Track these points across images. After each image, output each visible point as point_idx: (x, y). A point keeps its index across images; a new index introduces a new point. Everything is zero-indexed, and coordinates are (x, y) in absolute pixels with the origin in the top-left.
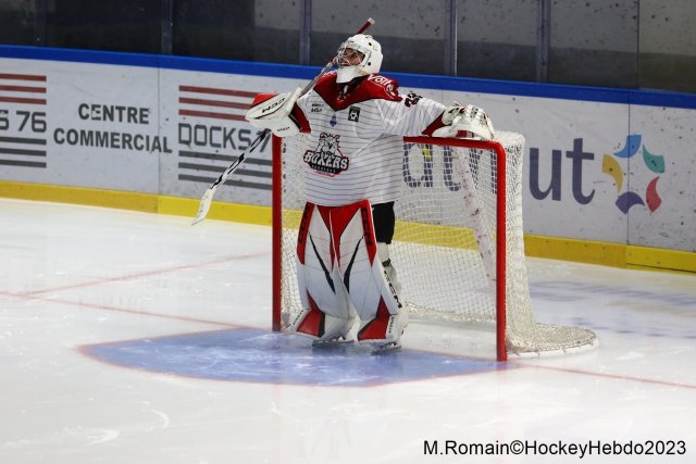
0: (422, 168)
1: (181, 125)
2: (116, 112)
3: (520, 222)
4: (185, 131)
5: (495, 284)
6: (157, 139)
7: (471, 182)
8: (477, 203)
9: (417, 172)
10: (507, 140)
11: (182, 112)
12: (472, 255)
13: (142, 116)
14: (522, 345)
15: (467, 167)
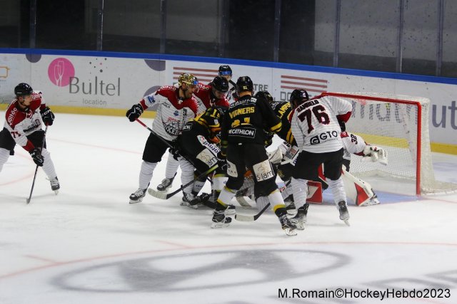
0: (386, 113)
1: (281, 93)
3: (428, 136)
4: (283, 95)
5: (416, 163)
7: (406, 120)
8: (408, 128)
9: (383, 113)
10: (422, 101)
11: (282, 87)
12: (407, 150)
13: (265, 88)
14: (427, 190)
15: (405, 112)
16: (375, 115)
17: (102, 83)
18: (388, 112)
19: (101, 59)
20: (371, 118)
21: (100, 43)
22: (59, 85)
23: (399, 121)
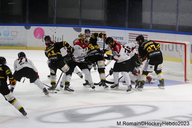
0: (172, 48)
1: (129, 40)
2: (118, 38)
3: (189, 57)
5: (184, 69)
6: (125, 43)
7: (180, 51)
8: (181, 54)
9: (171, 48)
10: (186, 43)
11: (129, 38)
12: (181, 63)
13: (122, 39)
14: (189, 79)
15: (180, 47)
16: (167, 49)
17: (56, 38)
18: (173, 47)
19: (55, 28)
20: (166, 50)
21: (54, 21)
22: (38, 39)
23: (177, 51)
